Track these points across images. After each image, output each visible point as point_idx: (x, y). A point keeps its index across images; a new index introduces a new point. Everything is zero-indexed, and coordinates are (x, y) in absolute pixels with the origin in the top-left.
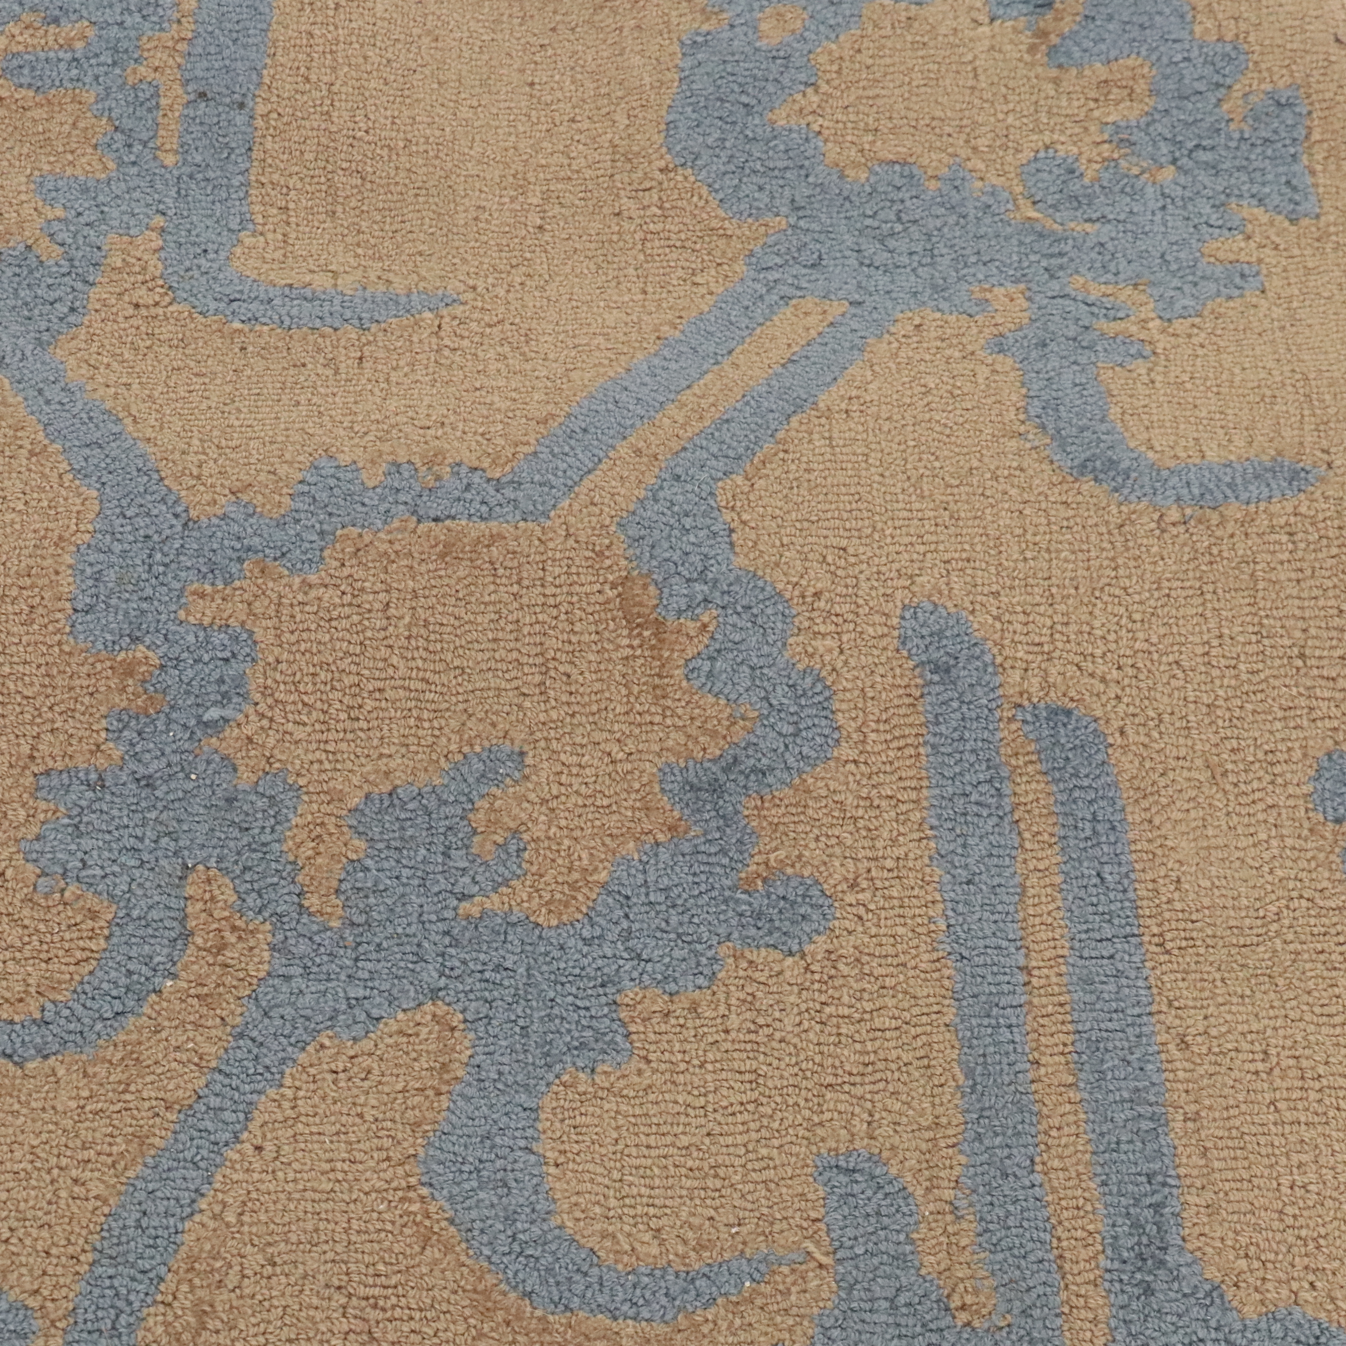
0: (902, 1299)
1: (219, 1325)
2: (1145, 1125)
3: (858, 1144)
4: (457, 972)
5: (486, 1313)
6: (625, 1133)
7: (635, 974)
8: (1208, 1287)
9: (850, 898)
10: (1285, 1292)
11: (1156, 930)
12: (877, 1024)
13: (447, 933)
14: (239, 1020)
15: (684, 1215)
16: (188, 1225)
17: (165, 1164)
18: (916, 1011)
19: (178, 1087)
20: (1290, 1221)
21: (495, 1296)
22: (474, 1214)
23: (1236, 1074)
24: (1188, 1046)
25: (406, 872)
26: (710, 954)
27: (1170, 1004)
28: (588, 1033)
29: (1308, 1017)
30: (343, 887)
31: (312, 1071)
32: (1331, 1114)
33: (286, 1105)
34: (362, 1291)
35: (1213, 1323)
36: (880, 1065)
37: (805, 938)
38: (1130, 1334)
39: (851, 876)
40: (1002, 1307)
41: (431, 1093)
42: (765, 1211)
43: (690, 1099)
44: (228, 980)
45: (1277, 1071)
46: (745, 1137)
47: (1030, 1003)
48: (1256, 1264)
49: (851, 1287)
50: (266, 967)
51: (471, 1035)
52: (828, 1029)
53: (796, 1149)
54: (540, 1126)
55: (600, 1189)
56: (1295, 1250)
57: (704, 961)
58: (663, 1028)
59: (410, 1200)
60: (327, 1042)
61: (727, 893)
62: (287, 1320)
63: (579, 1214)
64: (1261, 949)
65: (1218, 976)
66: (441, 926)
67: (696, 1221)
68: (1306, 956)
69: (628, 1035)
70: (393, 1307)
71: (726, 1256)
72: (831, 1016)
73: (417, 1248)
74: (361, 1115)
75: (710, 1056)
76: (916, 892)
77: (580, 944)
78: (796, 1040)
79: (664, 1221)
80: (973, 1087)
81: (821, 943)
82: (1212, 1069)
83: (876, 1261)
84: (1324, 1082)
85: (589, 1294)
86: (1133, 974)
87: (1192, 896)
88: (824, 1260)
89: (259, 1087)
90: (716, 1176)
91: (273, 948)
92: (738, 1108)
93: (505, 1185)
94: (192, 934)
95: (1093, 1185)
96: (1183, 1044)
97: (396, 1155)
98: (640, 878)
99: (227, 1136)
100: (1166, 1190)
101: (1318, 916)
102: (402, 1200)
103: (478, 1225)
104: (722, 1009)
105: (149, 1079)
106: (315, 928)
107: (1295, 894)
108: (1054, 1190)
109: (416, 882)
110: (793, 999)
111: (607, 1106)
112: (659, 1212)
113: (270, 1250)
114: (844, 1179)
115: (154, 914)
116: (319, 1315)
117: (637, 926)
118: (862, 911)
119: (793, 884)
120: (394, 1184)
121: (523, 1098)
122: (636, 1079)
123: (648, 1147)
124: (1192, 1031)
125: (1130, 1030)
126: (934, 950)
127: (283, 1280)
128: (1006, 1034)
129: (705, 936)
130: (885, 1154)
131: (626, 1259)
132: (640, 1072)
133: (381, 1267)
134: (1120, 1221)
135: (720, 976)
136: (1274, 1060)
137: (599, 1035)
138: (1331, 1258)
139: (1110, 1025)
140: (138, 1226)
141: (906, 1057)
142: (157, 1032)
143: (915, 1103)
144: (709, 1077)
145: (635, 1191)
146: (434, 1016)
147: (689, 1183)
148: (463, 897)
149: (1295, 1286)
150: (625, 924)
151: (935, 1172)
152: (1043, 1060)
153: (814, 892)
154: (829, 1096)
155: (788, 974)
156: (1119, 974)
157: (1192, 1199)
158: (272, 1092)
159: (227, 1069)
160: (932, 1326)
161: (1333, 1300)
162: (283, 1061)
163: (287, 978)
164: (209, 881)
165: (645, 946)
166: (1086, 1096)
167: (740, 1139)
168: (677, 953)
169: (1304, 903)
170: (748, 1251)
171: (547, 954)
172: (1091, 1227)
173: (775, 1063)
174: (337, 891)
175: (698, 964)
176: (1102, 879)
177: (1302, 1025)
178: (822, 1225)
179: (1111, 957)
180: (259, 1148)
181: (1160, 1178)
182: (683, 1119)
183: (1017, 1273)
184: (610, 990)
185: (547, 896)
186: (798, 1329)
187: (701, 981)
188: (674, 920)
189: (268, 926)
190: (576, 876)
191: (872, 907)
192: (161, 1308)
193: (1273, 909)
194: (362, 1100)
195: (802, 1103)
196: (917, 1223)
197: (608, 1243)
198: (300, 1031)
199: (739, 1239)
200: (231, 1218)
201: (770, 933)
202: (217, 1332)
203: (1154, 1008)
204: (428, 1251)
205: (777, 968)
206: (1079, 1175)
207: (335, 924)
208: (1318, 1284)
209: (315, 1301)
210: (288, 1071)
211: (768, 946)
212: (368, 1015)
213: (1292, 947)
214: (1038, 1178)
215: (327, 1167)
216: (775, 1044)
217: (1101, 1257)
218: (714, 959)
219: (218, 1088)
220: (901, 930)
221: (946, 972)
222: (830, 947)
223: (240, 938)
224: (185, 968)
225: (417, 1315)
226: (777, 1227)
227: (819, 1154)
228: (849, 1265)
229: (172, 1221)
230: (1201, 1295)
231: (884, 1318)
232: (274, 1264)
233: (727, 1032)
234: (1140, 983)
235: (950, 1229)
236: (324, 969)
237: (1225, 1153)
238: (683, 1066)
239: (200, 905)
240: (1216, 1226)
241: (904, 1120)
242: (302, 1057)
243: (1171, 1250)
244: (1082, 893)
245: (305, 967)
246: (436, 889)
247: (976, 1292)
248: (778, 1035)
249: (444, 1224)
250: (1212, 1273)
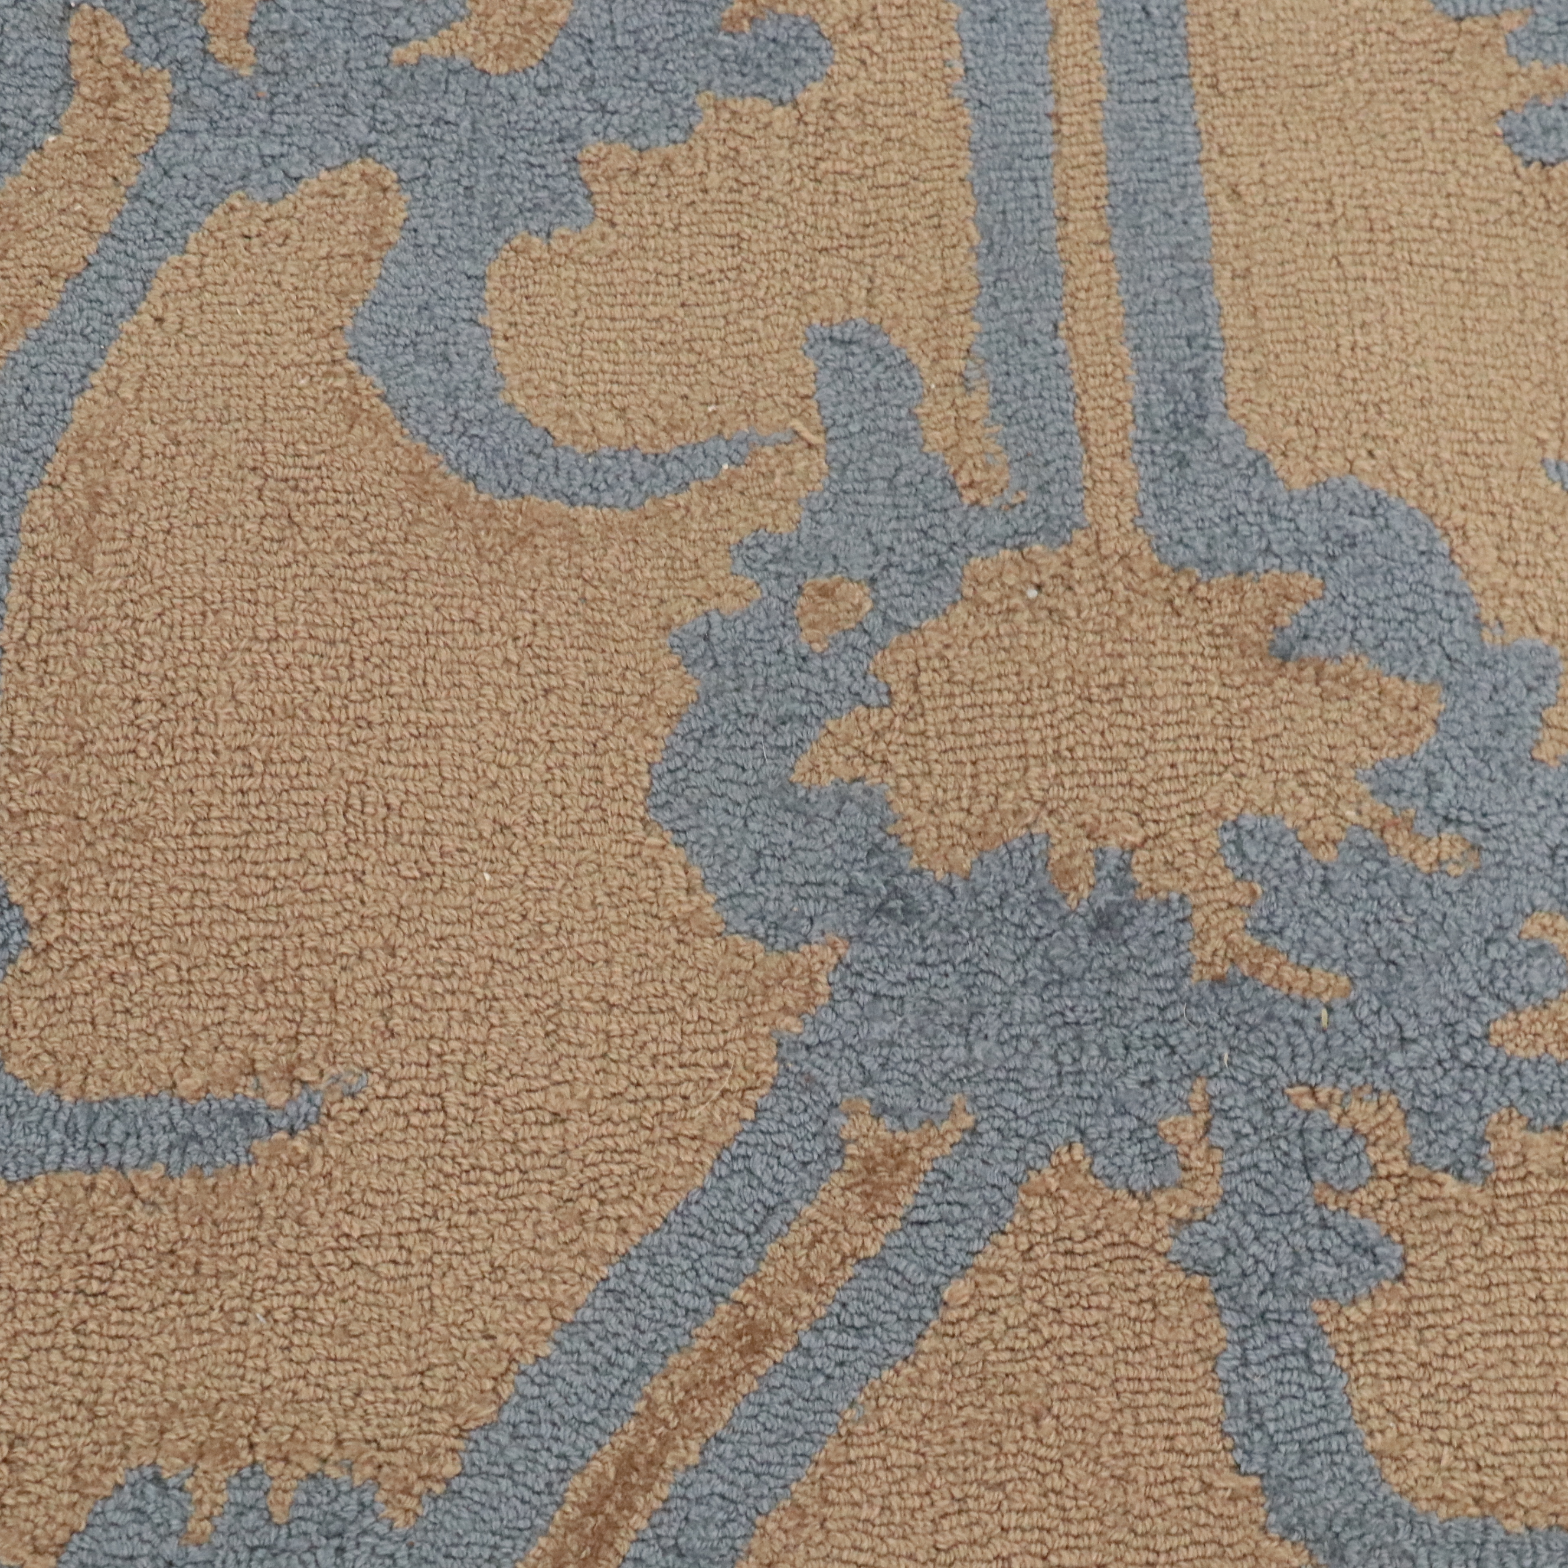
0: (902, 478)
1: (116, 508)
2: (1187, 283)
3: (855, 313)
4: (390, 127)
5: (423, 498)
6: (584, 303)
7: (599, 128)
8: (1251, 456)
9: (852, 39)
10: (1339, 460)
11: (1208, 70)
12: (881, 179)
13: (379, 82)
14: (134, 179)
15: (653, 393)
16: (77, 401)
17: (50, 336)
18: (926, 164)
19: (64, 253)
20: (1349, 385)
21: (435, 478)
22: (410, 390)
23: (1294, 226)
24: (1239, 195)
25: (329, 13)
26: (686, 104)
27: (1222, 152)
28: (543, 194)
29: (1381, 162)
30: (255, 30)
31: (221, 235)
32: (1402, 268)
33: (191, 272)
34: (280, 472)
35: (1255, 495)
36: (883, 226)
37: (798, 85)
38: (1160, 508)
39: (853, 15)
40: (1016, 484)
41: (359, 259)
42: (747, 388)
43: (661, 266)
44: (121, 135)
45: (1342, 223)
46: (725, 308)
47: (1059, 154)
48: (1308, 431)
49: (845, 467)
50: (165, 120)
51: (407, 196)
52: (823, 187)
53: (782, 320)
54: (486, 295)
55: (558, 365)
56: (1353, 416)
57: (679, 111)
58: (631, 187)
59: (336, 376)
60: (238, 204)
61: (708, 35)
62: (194, 503)
63: (531, 391)
64: (1331, 89)
65: (1279, 120)
66: (371, 74)
67: (666, 399)
68: (1382, 96)
69: (589, 196)
70: (317, 489)
71: (702, 437)
72: (826, 172)
73: (343, 427)
74: (278, 284)
75: (686, 218)
76: (930, 31)
77: (535, 93)
78: (786, 200)
79: (631, 398)
80: (990, 248)
81: (817, 91)
82: (1267, 221)
83: (873, 439)
84: (1397, 234)
85: (542, 478)
86: (1179, 119)
87: (1252, 30)
88: (814, 439)
89: (158, 253)
90: (691, 350)
91: (173, 100)
92: (717, 275)
93: (446, 359)
94: (77, 84)
95: (1124, 350)
96: (1235, 193)
97: (319, 326)
98: (605, 18)
99: (121, 306)
100: (1209, 354)
101: (1400, 51)
102: (326, 375)
103: (414, 402)
104: (700, 166)
105: (29, 244)
106: (223, 76)
107: (1372, 27)
108: (1079, 357)
109: (341, 24)
110: (782, 153)
111: (564, 274)
112: (624, 390)
113: (173, 428)
114: (838, 351)
115: (33, 60)
116: (230, 498)
117: (601, 73)
118: (865, 54)
119: (786, 23)
120: (317, 358)
121: (467, 265)
122: (599, 244)
123: (613, 319)
124: (1246, 180)
125: (1173, 181)
126: (949, 96)
127: (189, 460)
128: (1029, 189)
129: (681, 85)
130: (886, 323)
131: (585, 439)
132: (603, 237)
133: (302, 446)
134: (1154, 387)
135: (698, 128)
136: (1339, 210)
137: (556, 197)
138: (1392, 423)
139: (1151, 176)
140: (21, 401)
141: (912, 216)
142: (38, 193)
143: (922, 268)
144: (684, 242)
145: (596, 367)
146: (363, 174)
147: (659, 358)
148: (397, 41)
149: (1350, 454)
150: (587, 71)
151: (944, 341)
152: (1072, 216)
153: (811, 33)
154: (822, 260)
155: (777, 125)
156: (1163, 119)
157: (1238, 363)
158: (175, 259)
159: (122, 234)
160: (936, 506)
161: (1393, 469)
162: (187, 225)
163: (191, 133)
164: (96, 22)
165: (611, 96)
166: (1120, 253)
167: (718, 310)
168: (648, 104)
169: (1383, 36)
170: (726, 432)
171: (495, 105)
172: (1120, 395)
173: (761, 225)
174: (248, 35)
175: (673, 116)
176: (1148, 14)
177: (1373, 172)
178: (813, 403)
179: (1156, 101)
180: (159, 320)
181: (1202, 341)
182: (653, 288)
183: (1034, 446)
184: (570, 145)
185: (495, 40)
186: (783, 515)
187: (676, 134)
188: (644, 67)
189: (167, 75)
190: (529, 16)
191: (878, 49)
192: (49, 490)
193: (1347, 44)
194: (279, 267)
195: (792, 269)
196: (921, 397)
197: (565, 423)
198: (207, 191)
199: (716, 418)
200: (127, 393)
201: (757, 80)
202: (114, 516)
203: (1203, 156)
204: (357, 430)
205: (764, 119)
206: (1108, 339)
207: (246, 71)
208: (1378, 453)
209: (226, 483)
210: (192, 236)
211: (754, 94)
212: (286, 174)
213: (1366, 87)
214: (1061, 344)
215: (238, 339)
216: (761, 204)
217: (1131, 428)
218: (691, 110)
219: (110, 254)
220: (910, 75)
221: (962, 121)
222: (827, 95)
223: (134, 88)
224: (70, 121)
225: (344, 498)
226: (760, 405)
227: (810, 325)
228: (842, 445)
229: (59, 397)
230: (1242, 465)
231: (880, 499)
232: (179, 444)
233: (705, 191)
234: (1188, 129)
235: (959, 402)
236: (234, 123)
237: (1278, 312)
238: (653, 230)
239: (85, 51)
240: (1265, 392)
241: (910, 286)
242: (209, 221)
243: (1212, 419)
244: (1124, 30)
245: (211, 121)
246: (365, 32)
247: (987, 468)
248: (765, 194)
249: (375, 401)
250: (1257, 441)
